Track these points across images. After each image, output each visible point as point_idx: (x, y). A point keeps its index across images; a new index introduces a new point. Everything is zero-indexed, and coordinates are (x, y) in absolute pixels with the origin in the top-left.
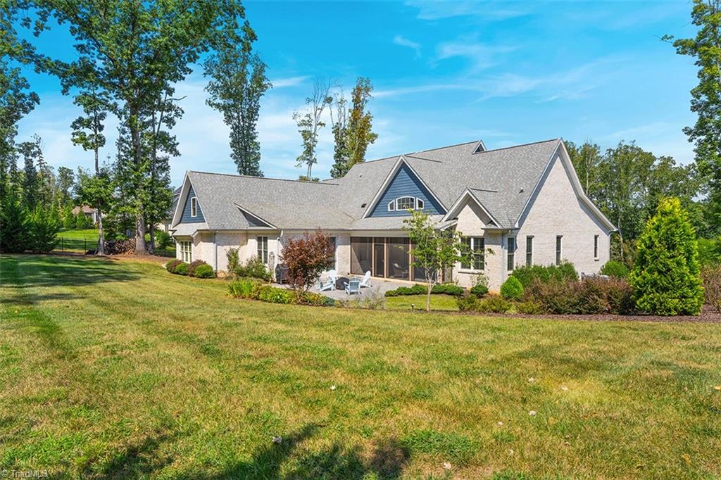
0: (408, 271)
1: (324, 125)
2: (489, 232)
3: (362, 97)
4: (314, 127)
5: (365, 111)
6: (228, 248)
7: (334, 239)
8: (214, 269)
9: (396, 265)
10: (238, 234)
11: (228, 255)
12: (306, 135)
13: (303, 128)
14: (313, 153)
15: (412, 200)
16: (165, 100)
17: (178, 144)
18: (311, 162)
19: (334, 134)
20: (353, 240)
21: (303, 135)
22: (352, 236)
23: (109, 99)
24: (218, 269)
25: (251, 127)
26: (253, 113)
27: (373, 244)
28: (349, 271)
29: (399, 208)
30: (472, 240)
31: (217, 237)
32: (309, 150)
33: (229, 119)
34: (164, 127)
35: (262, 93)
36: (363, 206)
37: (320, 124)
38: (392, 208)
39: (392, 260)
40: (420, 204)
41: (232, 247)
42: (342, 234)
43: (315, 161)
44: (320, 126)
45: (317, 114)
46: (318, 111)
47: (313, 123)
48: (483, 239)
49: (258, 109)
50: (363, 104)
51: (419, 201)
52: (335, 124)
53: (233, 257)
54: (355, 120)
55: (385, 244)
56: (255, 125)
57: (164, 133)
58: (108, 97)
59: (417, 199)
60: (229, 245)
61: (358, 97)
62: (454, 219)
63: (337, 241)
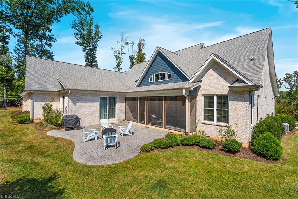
0: (162, 120)
1: (125, 54)
2: (234, 90)
3: (142, 47)
4: (120, 55)
5: (143, 52)
6: (43, 103)
7: (114, 98)
8: (31, 117)
9: (153, 116)
10: (52, 94)
11: (44, 108)
12: (117, 58)
13: (116, 54)
14: (120, 65)
15: (164, 74)
16: (49, 35)
17: (54, 56)
18: (120, 69)
19: (130, 59)
20: (127, 99)
21: (116, 57)
22: (127, 96)
23: (7, 26)
24: (35, 117)
25: (94, 54)
26: (95, 48)
27: (138, 101)
28: (124, 118)
29: (155, 80)
30: (215, 98)
31: (34, 96)
32: (119, 64)
33: (84, 50)
34: (47, 47)
35: (99, 39)
36: (136, 82)
37: (123, 53)
38: (151, 80)
39: (150, 112)
40: (169, 76)
41: (47, 103)
42: (120, 95)
43: (121, 69)
44: (123, 54)
45: (122, 49)
46: (122, 48)
47: (120, 53)
48: (227, 96)
49: (97, 46)
50: (142, 49)
51: (168, 74)
52: (130, 55)
53: (48, 109)
54: (139, 55)
55: (146, 101)
56: (96, 53)
57: (47, 50)
58: (7, 25)
59: (167, 73)
60: (45, 101)
61: (140, 47)
62: (198, 81)
63: (117, 99)
